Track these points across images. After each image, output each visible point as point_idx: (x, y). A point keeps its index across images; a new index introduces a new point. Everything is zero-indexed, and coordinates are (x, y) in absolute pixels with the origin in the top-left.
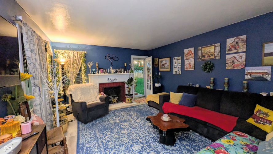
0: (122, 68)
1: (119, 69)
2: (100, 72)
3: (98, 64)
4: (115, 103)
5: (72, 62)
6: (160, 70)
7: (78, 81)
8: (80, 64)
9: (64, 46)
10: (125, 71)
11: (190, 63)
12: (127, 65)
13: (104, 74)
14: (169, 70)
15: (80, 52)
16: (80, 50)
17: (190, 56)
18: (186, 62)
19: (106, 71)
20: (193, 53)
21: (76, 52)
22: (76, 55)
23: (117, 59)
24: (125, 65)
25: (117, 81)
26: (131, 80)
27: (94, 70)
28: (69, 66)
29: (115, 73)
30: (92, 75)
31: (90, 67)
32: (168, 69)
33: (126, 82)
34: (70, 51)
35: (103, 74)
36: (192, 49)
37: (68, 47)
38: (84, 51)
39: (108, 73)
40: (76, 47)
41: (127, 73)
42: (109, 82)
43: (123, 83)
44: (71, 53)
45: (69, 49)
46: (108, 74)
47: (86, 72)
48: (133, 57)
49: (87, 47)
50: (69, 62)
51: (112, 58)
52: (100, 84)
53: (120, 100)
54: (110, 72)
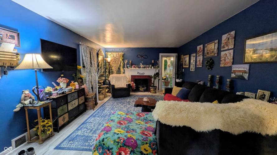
0: (150, 64)
1: (146, 64)
2: (132, 67)
3: (132, 61)
4: (142, 91)
5: (115, 60)
6: (184, 67)
7: (119, 72)
8: (120, 61)
9: (111, 50)
10: (153, 67)
11: (200, 60)
12: (154, 61)
13: (135, 69)
14: (188, 67)
15: (120, 53)
16: (120, 52)
17: (200, 53)
18: (198, 60)
19: (137, 66)
20: (202, 50)
21: (117, 53)
22: (117, 55)
23: (146, 57)
24: (153, 62)
25: (145, 75)
26: (157, 75)
27: (128, 66)
28: (113, 62)
29: (144, 68)
30: (127, 69)
31: (126, 63)
32: (188, 65)
33: (153, 76)
34: (114, 53)
35: (134, 69)
36: (202, 46)
37: (114, 50)
38: (123, 52)
39: (138, 68)
40: (118, 50)
41: (154, 68)
42: (138, 75)
43: (150, 77)
44: (115, 54)
45: (114, 52)
46: (138, 69)
47: (124, 67)
48: (161, 54)
49: (125, 49)
50: (113, 60)
51: (142, 56)
52: (132, 76)
53: (148, 90)
54: (140, 68)
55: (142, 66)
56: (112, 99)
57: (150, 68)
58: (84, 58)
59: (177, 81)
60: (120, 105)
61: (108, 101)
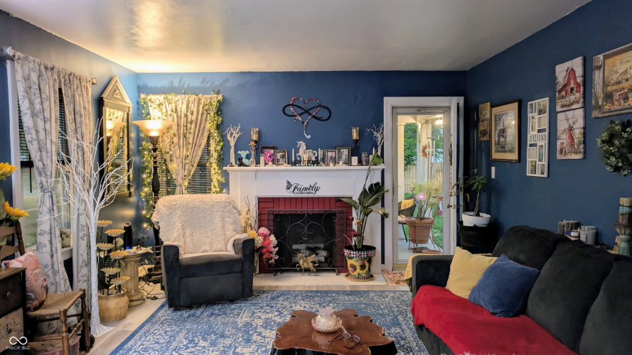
0: (344, 146)
1: (326, 147)
2: (262, 159)
3: (259, 133)
4: (307, 270)
5: (183, 128)
6: (495, 156)
7: (200, 183)
8: (206, 134)
9: (164, 83)
10: (355, 160)
11: (571, 129)
12: (361, 133)
13: (275, 167)
14: (514, 156)
15: (205, 99)
16: (205, 91)
17: (572, 98)
18: (562, 125)
19: (283, 157)
20: (579, 80)
21: (193, 97)
22: (194, 107)
23: (325, 114)
24: (355, 135)
25: (319, 194)
26: (375, 192)
27: (243, 154)
28: (176, 140)
29: (316, 162)
30: (236, 168)
31: (232, 144)
32: (511, 151)
33: (356, 198)
34: (179, 97)
35: (271, 167)
36: (577, 63)
37: (176, 84)
38: (218, 93)
39: (290, 162)
40: (196, 83)
41: (360, 162)
42: (289, 194)
43: (343, 205)
44: (181, 102)
45: (177, 91)
46: (289, 167)
47: (222, 161)
48: (389, 102)
49: (227, 80)
50: (175, 127)
51: (307, 112)
52: (261, 201)
53: (333, 264)
54: (297, 162)
55: (304, 153)
56: (167, 313)
57: (341, 166)
58: (28, 121)
59: (469, 220)
60: (202, 343)
61: (146, 328)
